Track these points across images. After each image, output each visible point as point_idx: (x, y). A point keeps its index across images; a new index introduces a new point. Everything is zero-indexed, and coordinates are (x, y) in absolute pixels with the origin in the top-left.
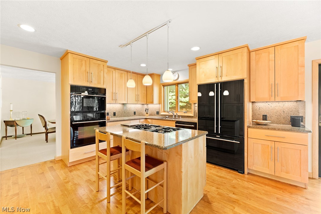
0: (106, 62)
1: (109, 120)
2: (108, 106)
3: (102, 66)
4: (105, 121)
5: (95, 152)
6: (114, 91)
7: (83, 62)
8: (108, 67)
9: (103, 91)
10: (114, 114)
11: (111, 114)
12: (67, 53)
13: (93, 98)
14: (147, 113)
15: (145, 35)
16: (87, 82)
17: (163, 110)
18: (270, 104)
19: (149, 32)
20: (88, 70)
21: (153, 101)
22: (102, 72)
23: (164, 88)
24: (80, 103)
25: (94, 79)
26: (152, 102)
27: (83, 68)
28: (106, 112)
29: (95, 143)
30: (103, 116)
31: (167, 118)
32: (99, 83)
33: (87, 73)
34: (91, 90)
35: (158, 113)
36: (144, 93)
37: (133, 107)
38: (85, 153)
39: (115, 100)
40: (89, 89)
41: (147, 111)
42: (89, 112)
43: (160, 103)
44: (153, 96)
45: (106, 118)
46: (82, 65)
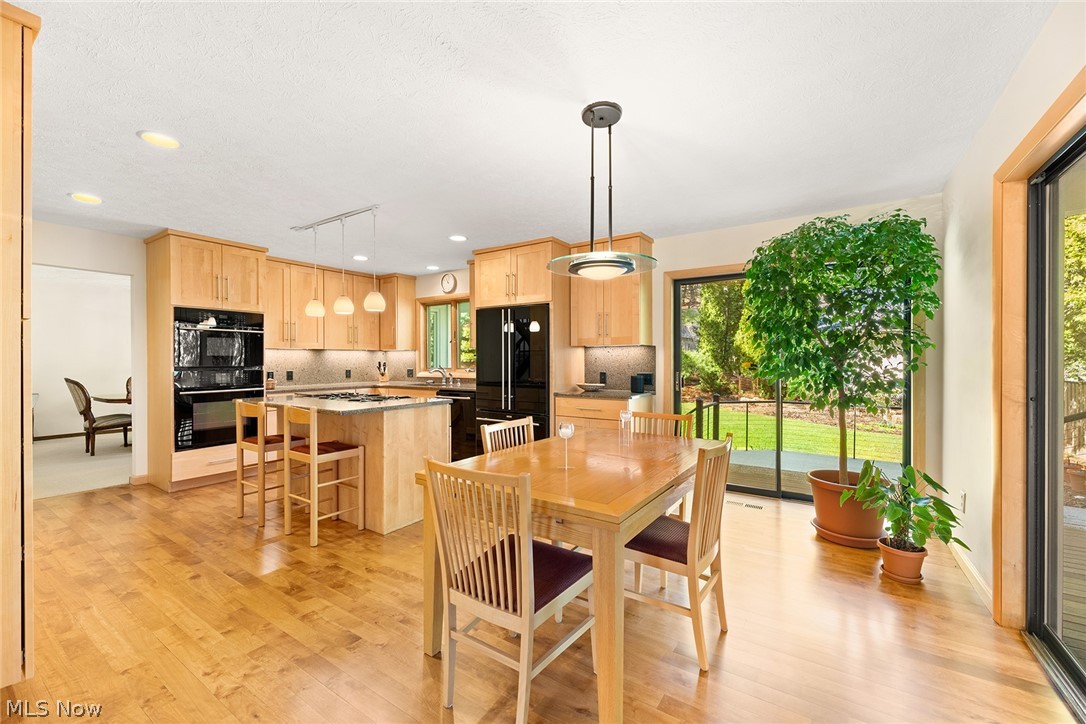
0: (263, 250)
1: (273, 389)
2: (269, 356)
3: (253, 260)
4: (263, 391)
5: (235, 463)
6: (286, 320)
7: (206, 254)
8: (270, 259)
9: (257, 321)
10: (290, 376)
11: (280, 375)
12: (164, 235)
13: (231, 335)
14: (383, 375)
15: (339, 217)
16: (215, 299)
17: (422, 366)
18: (610, 351)
19: (348, 215)
20: (217, 270)
21: (395, 343)
22: (254, 274)
23: (425, 310)
24: (195, 347)
25: (231, 292)
26: (393, 346)
27: (206, 266)
28: (265, 369)
29: (235, 442)
30: (256, 378)
31: (429, 384)
32: (245, 301)
33: (214, 279)
34: (225, 317)
35: (411, 373)
36: (373, 323)
37: (342, 357)
38: (211, 464)
39: (289, 341)
40: (221, 316)
41: (382, 368)
42: (221, 369)
43: (415, 348)
44: (394, 329)
45: (264, 384)
46: (203, 261)
